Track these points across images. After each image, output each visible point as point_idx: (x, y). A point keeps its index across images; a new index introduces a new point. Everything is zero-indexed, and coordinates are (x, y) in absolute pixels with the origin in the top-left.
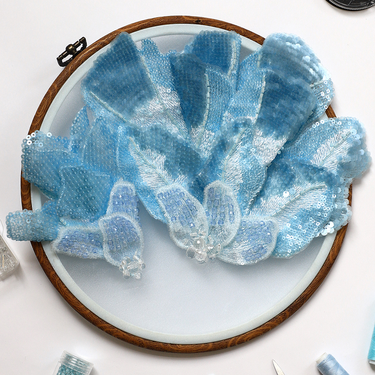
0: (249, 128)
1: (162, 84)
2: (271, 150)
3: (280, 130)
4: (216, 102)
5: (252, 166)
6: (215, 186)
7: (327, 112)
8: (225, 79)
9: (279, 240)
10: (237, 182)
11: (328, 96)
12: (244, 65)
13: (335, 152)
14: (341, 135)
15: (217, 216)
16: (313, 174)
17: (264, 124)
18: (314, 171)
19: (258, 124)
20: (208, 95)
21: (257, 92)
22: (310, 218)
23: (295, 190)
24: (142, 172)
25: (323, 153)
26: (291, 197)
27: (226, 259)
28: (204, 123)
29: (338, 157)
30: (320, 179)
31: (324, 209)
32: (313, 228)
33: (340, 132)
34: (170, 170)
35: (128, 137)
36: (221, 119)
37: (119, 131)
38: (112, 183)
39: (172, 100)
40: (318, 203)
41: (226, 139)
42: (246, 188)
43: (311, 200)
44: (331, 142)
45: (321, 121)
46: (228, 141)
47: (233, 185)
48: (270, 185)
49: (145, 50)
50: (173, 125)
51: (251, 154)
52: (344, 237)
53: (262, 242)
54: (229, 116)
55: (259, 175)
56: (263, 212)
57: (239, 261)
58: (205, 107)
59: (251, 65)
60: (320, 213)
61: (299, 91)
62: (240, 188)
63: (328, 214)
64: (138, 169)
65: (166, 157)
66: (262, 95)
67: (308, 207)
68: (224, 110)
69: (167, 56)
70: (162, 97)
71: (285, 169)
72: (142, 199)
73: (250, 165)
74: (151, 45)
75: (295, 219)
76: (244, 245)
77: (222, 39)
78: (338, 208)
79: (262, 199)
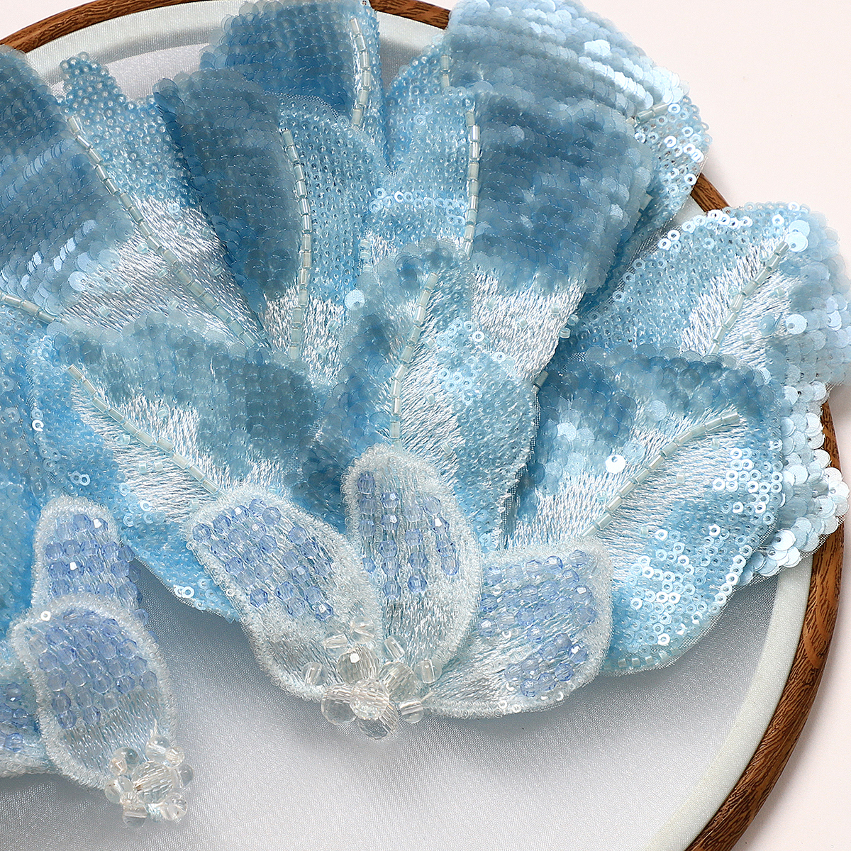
0: (451, 268)
1: (148, 192)
2: (536, 329)
3: (555, 262)
4: (329, 210)
5: (484, 387)
6: (377, 465)
7: (698, 196)
8: (344, 135)
9: (620, 612)
10: (444, 444)
11: (689, 145)
12: (401, 95)
13: (748, 311)
14: (757, 257)
15: (400, 566)
16: (691, 386)
17: (499, 253)
18: (693, 377)
19: (480, 254)
20: (301, 189)
21: (457, 162)
22: (711, 528)
23: (643, 443)
24: (129, 472)
25: (711, 322)
26: (632, 469)
27: (458, 708)
28: (303, 275)
29: (762, 324)
30: (717, 399)
31: (751, 491)
32: (729, 557)
33: (751, 251)
34: (221, 450)
35: (64, 368)
36: (356, 260)
37: (31, 352)
38: (34, 505)
39: (188, 235)
40: (728, 474)
41: (383, 311)
42: (479, 461)
43: (702, 471)
44: (730, 281)
45: (684, 227)
46: (392, 318)
47: (434, 458)
48: (556, 447)
49: (76, 96)
50: (206, 315)
51: (473, 352)
52: (838, 578)
53: (568, 629)
54: (381, 246)
55: (513, 412)
56: (550, 533)
57: (502, 702)
58: (297, 226)
59: (421, 92)
60: (739, 504)
61: (591, 136)
62: (460, 463)
63: (767, 502)
64: (116, 465)
65: (200, 412)
66: (473, 169)
67: (696, 493)
68: (362, 231)
69: (148, 104)
70: (157, 231)
71: (598, 385)
72: (144, 555)
73: (479, 384)
74: (93, 74)
75: (662, 539)
76: (508, 645)
77: (315, 19)
78: (797, 484)
79: (538, 493)
